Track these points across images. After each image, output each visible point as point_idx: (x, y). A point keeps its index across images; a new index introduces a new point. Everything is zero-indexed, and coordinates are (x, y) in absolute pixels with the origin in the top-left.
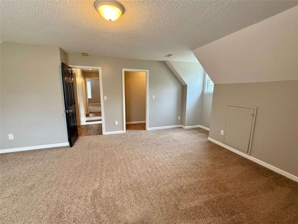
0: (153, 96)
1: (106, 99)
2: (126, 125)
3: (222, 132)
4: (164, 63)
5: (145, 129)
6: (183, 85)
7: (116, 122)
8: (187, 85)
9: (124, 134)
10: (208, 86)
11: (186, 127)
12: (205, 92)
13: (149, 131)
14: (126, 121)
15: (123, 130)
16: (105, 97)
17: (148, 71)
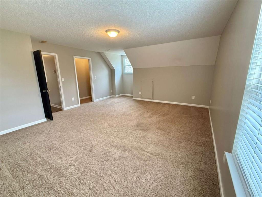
0: (95, 77)
1: (63, 80)
2: (80, 100)
3: (140, 93)
4: (99, 54)
5: (92, 101)
6: (111, 69)
7: (73, 98)
8: (114, 69)
9: (80, 107)
10: (125, 69)
11: (117, 96)
12: (124, 73)
13: (95, 102)
14: (80, 98)
15: (79, 104)
16: (62, 79)
17: (90, 59)
